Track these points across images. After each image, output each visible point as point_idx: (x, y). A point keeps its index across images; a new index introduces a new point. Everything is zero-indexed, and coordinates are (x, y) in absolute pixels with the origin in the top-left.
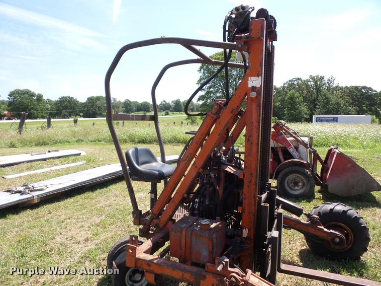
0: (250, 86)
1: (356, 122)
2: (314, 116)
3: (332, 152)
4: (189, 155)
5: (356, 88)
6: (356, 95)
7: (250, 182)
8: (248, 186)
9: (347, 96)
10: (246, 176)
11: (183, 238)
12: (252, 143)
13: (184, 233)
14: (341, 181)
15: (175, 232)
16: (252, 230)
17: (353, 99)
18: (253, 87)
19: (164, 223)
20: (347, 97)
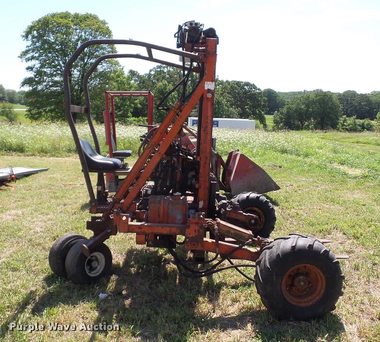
0: (206, 88)
1: (241, 127)
2: (189, 118)
3: (234, 154)
4: (154, 144)
5: (238, 83)
6: (239, 94)
7: (205, 163)
8: (204, 167)
9: (228, 93)
10: (202, 159)
11: (162, 207)
12: (207, 133)
13: (162, 204)
14: (243, 182)
15: (154, 204)
16: (207, 202)
17: (235, 97)
18: (208, 89)
19: (128, 206)
20: (227, 95)
